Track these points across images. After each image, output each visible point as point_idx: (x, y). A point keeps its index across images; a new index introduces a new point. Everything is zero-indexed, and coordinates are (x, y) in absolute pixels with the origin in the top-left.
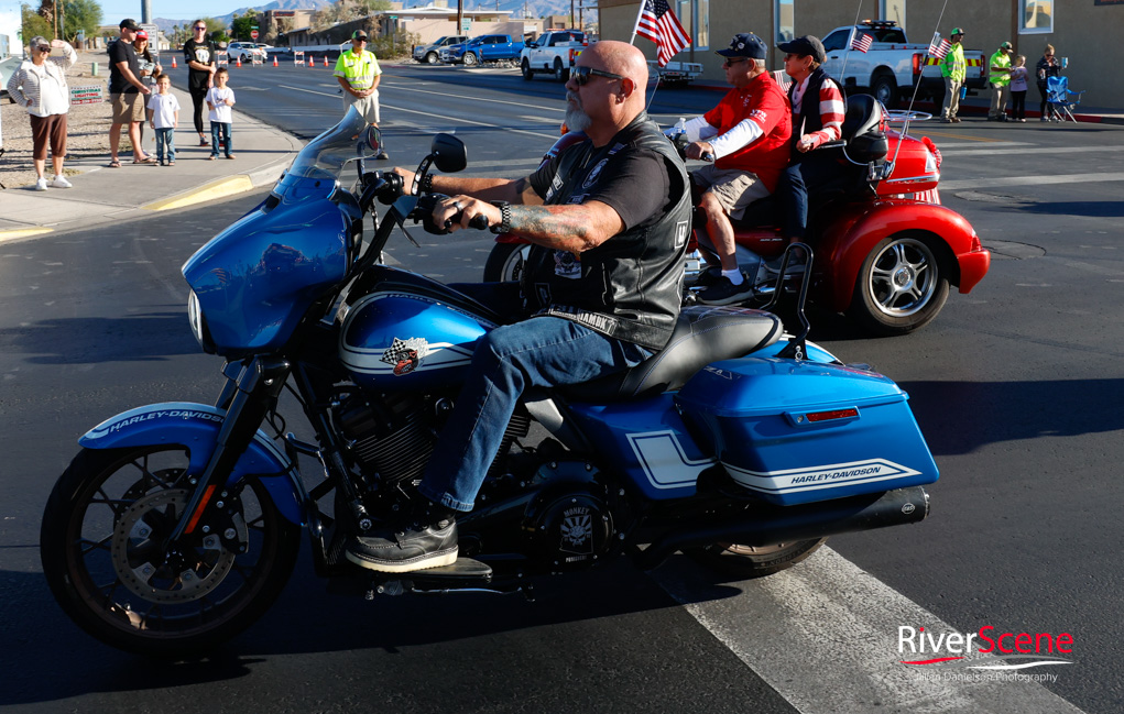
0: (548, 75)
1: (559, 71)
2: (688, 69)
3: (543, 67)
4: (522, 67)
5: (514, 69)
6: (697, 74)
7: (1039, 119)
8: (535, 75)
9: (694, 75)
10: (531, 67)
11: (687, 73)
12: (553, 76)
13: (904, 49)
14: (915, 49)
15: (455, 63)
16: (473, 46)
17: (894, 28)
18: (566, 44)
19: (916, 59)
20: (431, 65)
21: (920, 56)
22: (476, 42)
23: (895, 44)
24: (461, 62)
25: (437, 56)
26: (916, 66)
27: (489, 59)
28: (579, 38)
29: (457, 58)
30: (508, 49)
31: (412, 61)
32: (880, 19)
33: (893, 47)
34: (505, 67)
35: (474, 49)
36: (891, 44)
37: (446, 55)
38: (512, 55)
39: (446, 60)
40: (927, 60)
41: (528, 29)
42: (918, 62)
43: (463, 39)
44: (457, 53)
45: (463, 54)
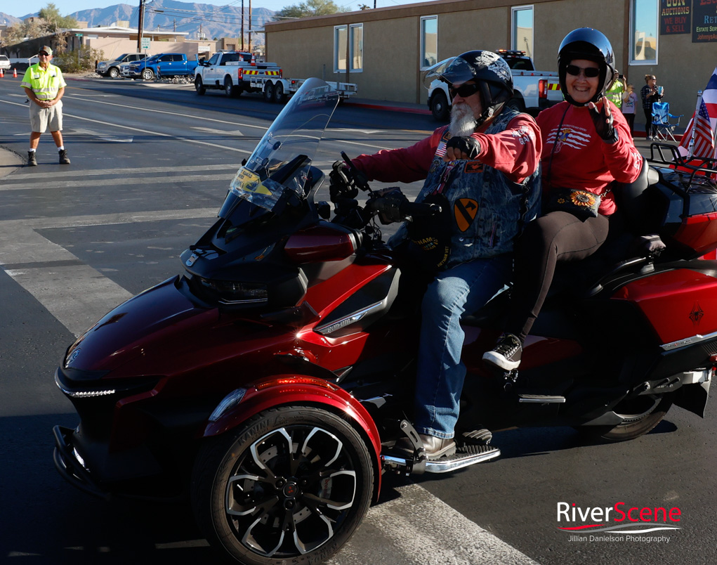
0: (219, 91)
1: (229, 88)
2: (344, 89)
3: (214, 84)
4: (196, 83)
5: (188, 85)
6: (351, 93)
7: (645, 139)
8: (207, 90)
9: (349, 94)
10: (203, 83)
11: (343, 91)
12: (223, 92)
13: (532, 75)
14: (541, 75)
15: (135, 77)
16: (152, 64)
17: (523, 57)
18: (236, 63)
19: (541, 84)
20: (112, 78)
21: (545, 81)
22: (154, 59)
23: (524, 71)
24: (141, 77)
25: (118, 71)
26: (541, 91)
27: (165, 76)
28: (247, 58)
29: (137, 73)
30: (184, 67)
31: (95, 75)
32: (512, 49)
33: (522, 74)
34: (180, 82)
35: (153, 66)
36: (521, 71)
37: (127, 71)
38: (187, 72)
39: (128, 75)
40: (551, 85)
41: (202, 49)
42: (544, 87)
43: (142, 56)
44: (137, 69)
45: (142, 70)
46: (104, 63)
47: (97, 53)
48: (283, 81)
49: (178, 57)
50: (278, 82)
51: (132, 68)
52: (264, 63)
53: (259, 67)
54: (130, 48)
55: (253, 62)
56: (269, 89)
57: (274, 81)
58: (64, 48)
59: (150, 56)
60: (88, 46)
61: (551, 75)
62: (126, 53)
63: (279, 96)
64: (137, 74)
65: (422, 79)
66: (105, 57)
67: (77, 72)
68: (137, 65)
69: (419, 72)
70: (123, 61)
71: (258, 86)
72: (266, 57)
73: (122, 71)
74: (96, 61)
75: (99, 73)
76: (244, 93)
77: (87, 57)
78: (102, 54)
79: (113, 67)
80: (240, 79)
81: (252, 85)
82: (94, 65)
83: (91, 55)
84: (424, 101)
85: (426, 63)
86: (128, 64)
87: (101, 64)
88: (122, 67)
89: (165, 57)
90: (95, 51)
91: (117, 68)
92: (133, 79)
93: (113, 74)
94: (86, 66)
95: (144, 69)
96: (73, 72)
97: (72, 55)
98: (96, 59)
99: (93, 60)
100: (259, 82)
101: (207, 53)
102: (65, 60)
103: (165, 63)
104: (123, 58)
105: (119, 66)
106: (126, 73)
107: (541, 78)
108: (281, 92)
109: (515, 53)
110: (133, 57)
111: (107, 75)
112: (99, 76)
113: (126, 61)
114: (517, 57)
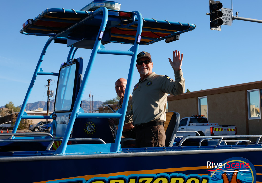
13: (208, 125)
14: (211, 125)
15: (45, 131)
17: (203, 118)
19: (211, 129)
20: (36, 132)
21: (213, 127)
23: (204, 123)
25: (38, 129)
26: (212, 131)
31: (28, 131)
32: (199, 114)
33: (203, 125)
36: (203, 123)
37: (42, 128)
39: (42, 130)
40: (216, 129)
42: (213, 130)
44: (46, 128)
45: (48, 128)
46: (32, 126)
47: (30, 121)
51: (44, 127)
61: (215, 125)
62: (41, 121)
64: (46, 129)
66: (33, 123)
67: (21, 130)
68: (46, 126)
70: (41, 125)
73: (40, 128)
74: (29, 125)
75: (30, 130)
77: (25, 123)
78: (32, 122)
79: (36, 127)
82: (28, 126)
83: (27, 122)
86: (42, 125)
87: (31, 126)
88: (40, 127)
91: (38, 127)
92: (44, 132)
93: (36, 130)
94: (25, 127)
95: (49, 127)
98: (29, 124)
99: (28, 124)
105: (39, 127)
106: (41, 129)
107: (211, 126)
109: (200, 116)
110: (44, 123)
111: (33, 130)
112: (30, 131)
113: (41, 124)
114: (201, 118)
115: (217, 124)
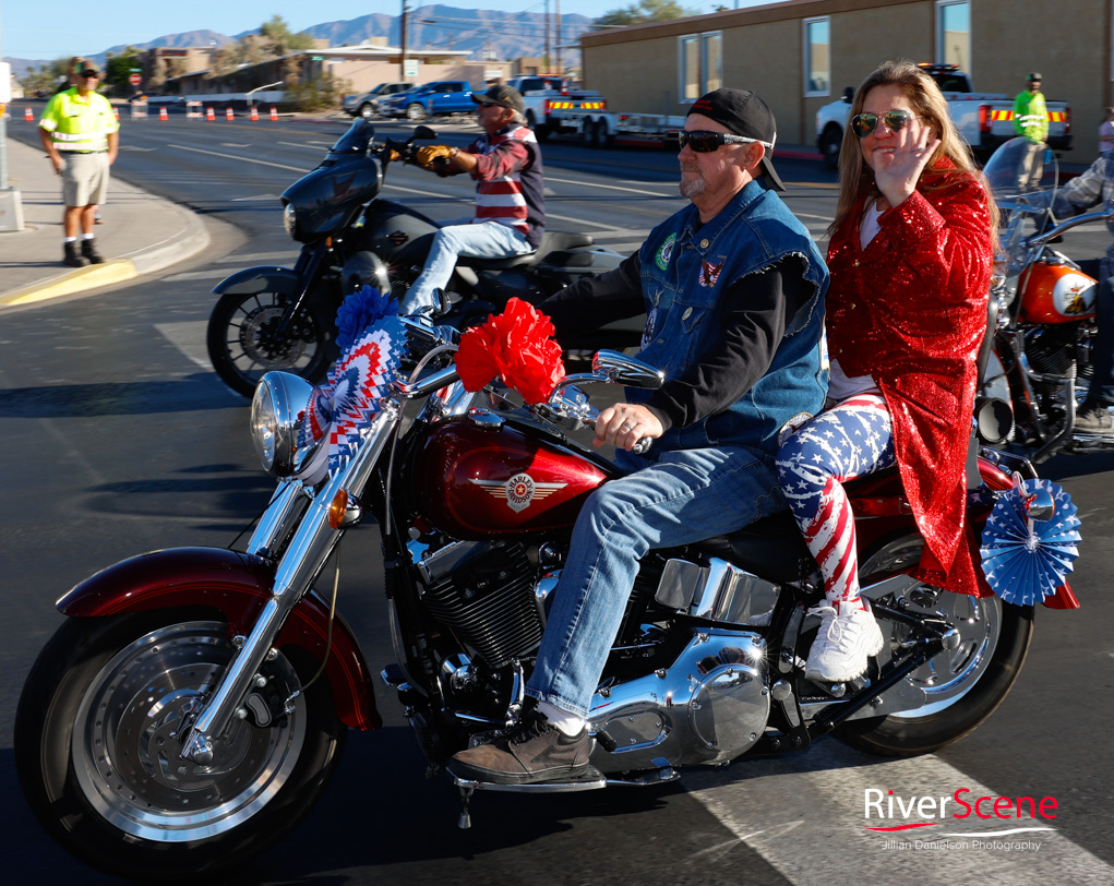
13: (969, 99)
14: (982, 99)
15: (399, 116)
16: (420, 97)
17: (956, 73)
18: (540, 92)
19: (982, 113)
22: (424, 90)
23: (959, 94)
24: (405, 116)
25: (375, 108)
26: (983, 122)
27: (441, 112)
28: (556, 85)
29: (399, 110)
30: (465, 99)
31: (342, 115)
32: (939, 62)
33: (956, 98)
34: (461, 122)
35: (422, 100)
36: (954, 94)
37: (386, 107)
38: (470, 107)
39: (387, 113)
41: (491, 74)
42: (986, 116)
43: (407, 86)
44: (400, 105)
45: (407, 106)
46: (354, 98)
47: (343, 83)
48: (608, 117)
49: (456, 87)
50: (602, 119)
51: (393, 104)
52: (580, 92)
53: (575, 98)
54: (390, 75)
55: (564, 90)
56: (589, 128)
57: (596, 117)
58: (297, 78)
59: (418, 84)
60: (330, 74)
61: (996, 99)
62: (384, 82)
63: (602, 139)
65: (806, 109)
66: (354, 88)
67: (316, 111)
68: (399, 99)
69: (803, 100)
70: (380, 94)
71: (573, 124)
72: (583, 83)
73: (379, 107)
74: (343, 96)
75: (347, 111)
76: (553, 135)
77: (329, 90)
78: (350, 85)
79: (366, 103)
80: (547, 115)
81: (565, 123)
82: (339, 100)
83: (335, 86)
84: (812, 140)
85: (813, 86)
86: (387, 97)
87: (348, 99)
88: (379, 102)
89: (440, 87)
90: (340, 80)
91: (372, 104)
92: (395, 119)
93: (367, 112)
94: (328, 103)
95: (410, 104)
96: (310, 111)
97: (308, 87)
98: (342, 91)
99: (337, 94)
100: (574, 118)
101: (496, 80)
102: (298, 94)
103: (438, 96)
104: (379, 90)
105: (374, 101)
106: (385, 111)
107: (983, 103)
108: (605, 133)
109: (944, 68)
110: (393, 88)
111: (358, 113)
112: (347, 116)
113: (383, 94)
114: (947, 73)
115: (1004, 96)
